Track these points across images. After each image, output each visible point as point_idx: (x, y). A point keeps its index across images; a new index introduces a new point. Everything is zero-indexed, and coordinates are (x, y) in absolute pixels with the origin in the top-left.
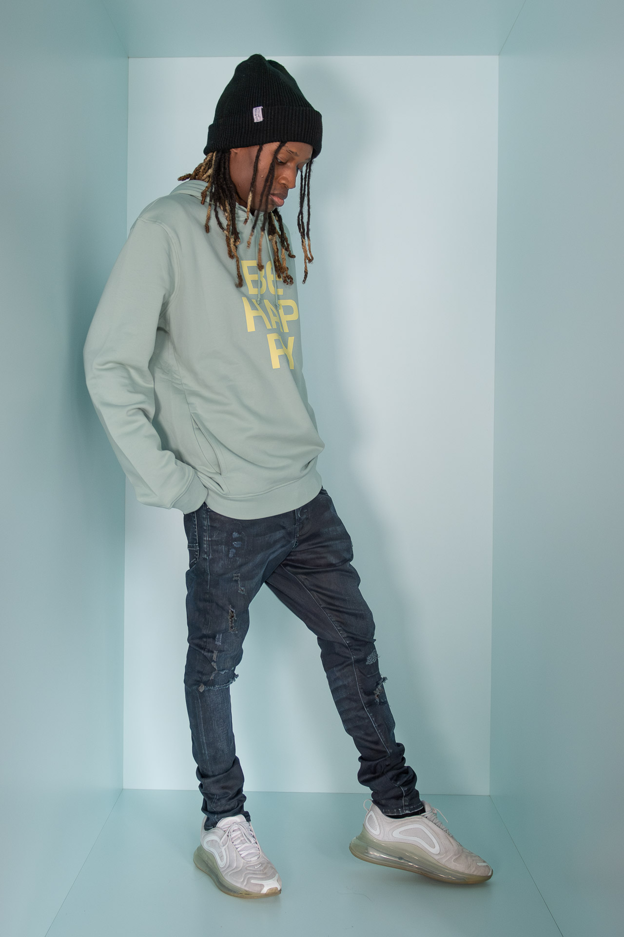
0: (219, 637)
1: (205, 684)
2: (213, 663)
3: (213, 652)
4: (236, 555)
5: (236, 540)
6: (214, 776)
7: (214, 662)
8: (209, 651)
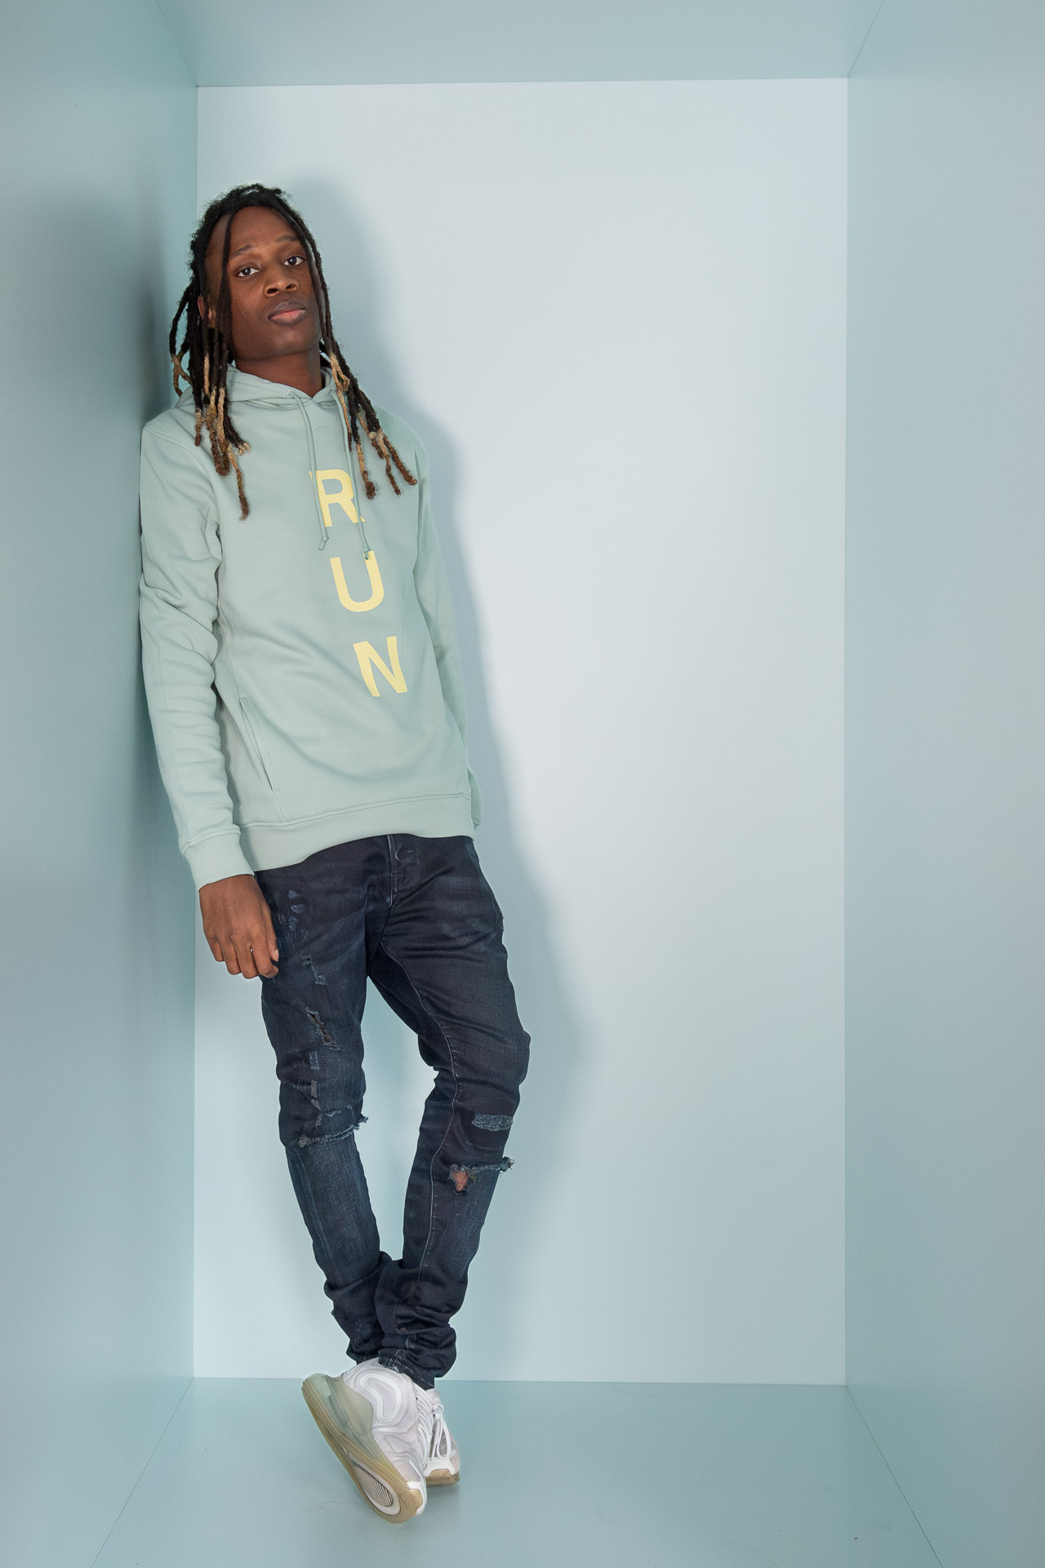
0: (314, 1056)
1: (310, 1135)
2: (313, 1101)
3: (309, 1084)
4: (299, 926)
5: (294, 902)
6: (346, 1285)
7: (315, 1099)
8: (303, 1083)
